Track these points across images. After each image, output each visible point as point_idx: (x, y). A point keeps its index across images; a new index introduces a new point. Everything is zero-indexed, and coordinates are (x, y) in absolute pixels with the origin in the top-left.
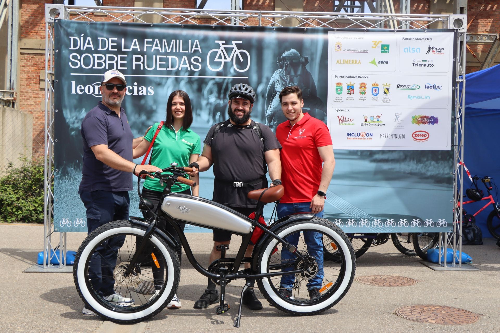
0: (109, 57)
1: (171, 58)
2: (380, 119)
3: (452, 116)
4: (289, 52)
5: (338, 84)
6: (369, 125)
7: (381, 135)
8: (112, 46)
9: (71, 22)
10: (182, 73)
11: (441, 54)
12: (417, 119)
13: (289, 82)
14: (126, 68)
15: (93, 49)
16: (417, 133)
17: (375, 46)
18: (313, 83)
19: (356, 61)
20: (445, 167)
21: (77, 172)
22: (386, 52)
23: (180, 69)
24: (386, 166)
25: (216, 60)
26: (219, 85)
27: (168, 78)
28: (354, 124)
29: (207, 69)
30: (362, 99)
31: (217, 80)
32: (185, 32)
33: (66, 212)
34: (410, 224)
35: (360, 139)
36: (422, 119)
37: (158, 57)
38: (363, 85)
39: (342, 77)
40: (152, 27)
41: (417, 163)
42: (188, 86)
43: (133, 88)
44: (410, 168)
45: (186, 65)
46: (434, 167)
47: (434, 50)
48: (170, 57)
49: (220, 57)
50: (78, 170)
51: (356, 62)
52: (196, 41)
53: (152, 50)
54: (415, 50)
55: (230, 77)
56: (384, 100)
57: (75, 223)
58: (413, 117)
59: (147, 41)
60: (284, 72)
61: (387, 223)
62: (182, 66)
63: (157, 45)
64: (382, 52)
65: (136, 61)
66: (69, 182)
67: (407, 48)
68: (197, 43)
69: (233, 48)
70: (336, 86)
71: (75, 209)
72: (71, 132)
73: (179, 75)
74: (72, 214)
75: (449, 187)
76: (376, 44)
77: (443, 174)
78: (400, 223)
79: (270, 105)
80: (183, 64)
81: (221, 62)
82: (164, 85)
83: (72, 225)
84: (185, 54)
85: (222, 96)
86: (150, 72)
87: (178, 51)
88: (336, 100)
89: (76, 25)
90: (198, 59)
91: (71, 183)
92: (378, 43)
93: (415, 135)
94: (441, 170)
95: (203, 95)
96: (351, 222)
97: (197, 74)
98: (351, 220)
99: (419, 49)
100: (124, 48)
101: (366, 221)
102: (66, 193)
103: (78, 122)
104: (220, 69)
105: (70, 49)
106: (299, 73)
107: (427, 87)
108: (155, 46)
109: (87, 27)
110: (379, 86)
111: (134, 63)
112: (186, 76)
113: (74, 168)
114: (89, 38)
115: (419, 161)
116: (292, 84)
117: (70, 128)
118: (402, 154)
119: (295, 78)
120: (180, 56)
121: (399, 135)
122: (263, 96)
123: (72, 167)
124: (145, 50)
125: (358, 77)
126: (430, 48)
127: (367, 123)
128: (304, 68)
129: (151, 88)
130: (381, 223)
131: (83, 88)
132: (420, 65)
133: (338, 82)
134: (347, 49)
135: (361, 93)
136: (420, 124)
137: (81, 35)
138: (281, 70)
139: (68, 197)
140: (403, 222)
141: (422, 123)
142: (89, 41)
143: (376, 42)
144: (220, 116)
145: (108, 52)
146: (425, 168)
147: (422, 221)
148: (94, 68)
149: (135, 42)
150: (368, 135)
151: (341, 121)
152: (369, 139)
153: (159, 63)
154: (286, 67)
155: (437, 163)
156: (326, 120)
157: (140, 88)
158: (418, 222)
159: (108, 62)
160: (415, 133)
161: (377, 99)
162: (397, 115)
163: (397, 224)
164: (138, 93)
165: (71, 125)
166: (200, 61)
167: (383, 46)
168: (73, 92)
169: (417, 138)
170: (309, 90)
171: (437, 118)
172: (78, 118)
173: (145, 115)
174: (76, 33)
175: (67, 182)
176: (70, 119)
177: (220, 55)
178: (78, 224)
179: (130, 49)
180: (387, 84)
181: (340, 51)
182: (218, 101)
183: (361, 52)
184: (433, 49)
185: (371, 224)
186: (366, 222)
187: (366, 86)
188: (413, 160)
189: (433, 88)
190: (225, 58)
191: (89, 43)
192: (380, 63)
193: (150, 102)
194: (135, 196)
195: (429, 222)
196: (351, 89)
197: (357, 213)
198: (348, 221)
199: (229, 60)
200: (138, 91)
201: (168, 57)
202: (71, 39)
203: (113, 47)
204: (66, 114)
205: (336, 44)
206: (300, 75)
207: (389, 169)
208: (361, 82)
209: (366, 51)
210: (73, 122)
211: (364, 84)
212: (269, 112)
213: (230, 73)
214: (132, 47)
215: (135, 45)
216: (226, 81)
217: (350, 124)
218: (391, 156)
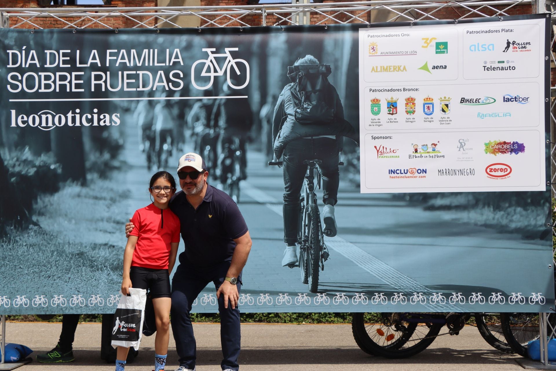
0: (60, 76)
1: (143, 74)
2: (437, 148)
3: (546, 139)
4: (304, 59)
5: (374, 100)
6: (421, 156)
7: (439, 171)
8: (63, 60)
9: (9, 31)
10: (158, 94)
11: (526, 51)
12: (492, 147)
13: (305, 101)
14: (83, 90)
15: (38, 66)
16: (493, 167)
17: (426, 45)
18: (338, 100)
19: (399, 67)
20: (538, 215)
21: (18, 233)
22: (443, 52)
23: (154, 89)
24: (447, 216)
25: (204, 74)
26: (208, 108)
27: (138, 101)
28: (399, 157)
29: (191, 87)
30: (409, 120)
31: (205, 102)
32: (161, 39)
33: (4, 287)
34: (487, 300)
35: (409, 177)
36: (500, 147)
37: (126, 73)
38: (410, 101)
39: (380, 91)
40: (117, 33)
41: (494, 210)
42: (166, 111)
43: (93, 117)
44: (484, 217)
45: (163, 82)
46: (521, 216)
47: (515, 45)
48: (141, 73)
49: (209, 71)
50: (20, 229)
51: (399, 69)
52: (176, 50)
53: (117, 65)
54: (486, 47)
55: (222, 97)
56: (442, 121)
57: (15, 302)
58: (486, 144)
59: (110, 53)
60: (297, 86)
61: (452, 298)
62: (157, 84)
63: (123, 58)
64: (437, 53)
65: (95, 80)
66: (7, 245)
67: (475, 46)
68: (177, 53)
69: (226, 58)
70: (371, 103)
71: (16, 283)
72: (12, 178)
73: (153, 97)
74: (11, 288)
75: (546, 245)
76: (428, 41)
77: (535, 226)
78: (471, 298)
79: (279, 134)
80: (159, 82)
81: (210, 77)
82: (134, 111)
83: (12, 304)
84: (161, 68)
85: (212, 123)
86: (114, 94)
87: (151, 64)
88: (372, 124)
89: (15, 35)
90: (179, 74)
91: (10, 247)
92: (431, 41)
93: (490, 170)
94: (532, 219)
95: (186, 123)
96: (399, 297)
97: (178, 94)
98: (398, 293)
99: (493, 45)
100: (80, 64)
101: (420, 295)
102: (4, 260)
103: (19, 165)
104: (209, 86)
105: (8, 66)
106: (318, 87)
107: (506, 100)
108: (121, 59)
109: (30, 36)
110: (434, 102)
111: (93, 82)
112: (162, 98)
113: (15, 227)
114: (33, 52)
115: (497, 208)
116: (309, 103)
117: (10, 172)
118: (471, 198)
119: (313, 94)
120: (154, 70)
121: (465, 171)
122: (269, 122)
123: (11, 226)
124: (108, 65)
125: (402, 90)
126: (508, 43)
127: (417, 155)
128: (325, 80)
129: (116, 116)
130: (443, 298)
131: (25, 118)
132: (494, 69)
133: (373, 98)
134: (385, 51)
135: (407, 112)
136: (497, 154)
137: (22, 47)
138: (292, 84)
139: (7, 266)
140: (476, 297)
141: (501, 152)
142: (33, 55)
143: (427, 39)
144: (209, 150)
145: (58, 69)
146: (507, 218)
147: (506, 296)
148: (40, 91)
149: (94, 54)
150: (419, 171)
151: (379, 153)
152: (422, 177)
153: (126, 81)
154: (300, 79)
155: (526, 210)
156: (358, 152)
157: (102, 117)
158: (500, 297)
159: (58, 83)
160: (491, 167)
161: (432, 120)
162: (461, 141)
163: (467, 300)
164: (99, 123)
165: (11, 169)
166: (182, 76)
167: (438, 45)
168: (13, 125)
169: (493, 173)
170: (333, 110)
171: (522, 144)
172: (20, 160)
173: (109, 152)
174: (15, 45)
175: (4, 246)
176: (9, 160)
177: (209, 67)
178: (19, 303)
179: (87, 64)
180: (445, 98)
181: (376, 55)
182: (207, 131)
183: (406, 54)
184: (513, 44)
185: (428, 299)
186: (421, 297)
187: (415, 102)
188: (489, 206)
189: (516, 101)
190: (215, 71)
191: (33, 59)
192: (434, 68)
193: (115, 135)
194: (96, 264)
195: (517, 297)
196: (392, 106)
197: (406, 283)
198: (395, 295)
199: (220, 73)
200: (99, 120)
201: (138, 72)
202: (9, 53)
203: (64, 62)
204: (4, 154)
205: (370, 46)
206: (319, 91)
207: (453, 220)
208: (408, 97)
209: (414, 53)
210: (12, 165)
211: (412, 99)
212: (277, 144)
213: (223, 91)
214: (90, 61)
215: (94, 58)
216: (217, 102)
217: (392, 157)
218: (456, 201)
